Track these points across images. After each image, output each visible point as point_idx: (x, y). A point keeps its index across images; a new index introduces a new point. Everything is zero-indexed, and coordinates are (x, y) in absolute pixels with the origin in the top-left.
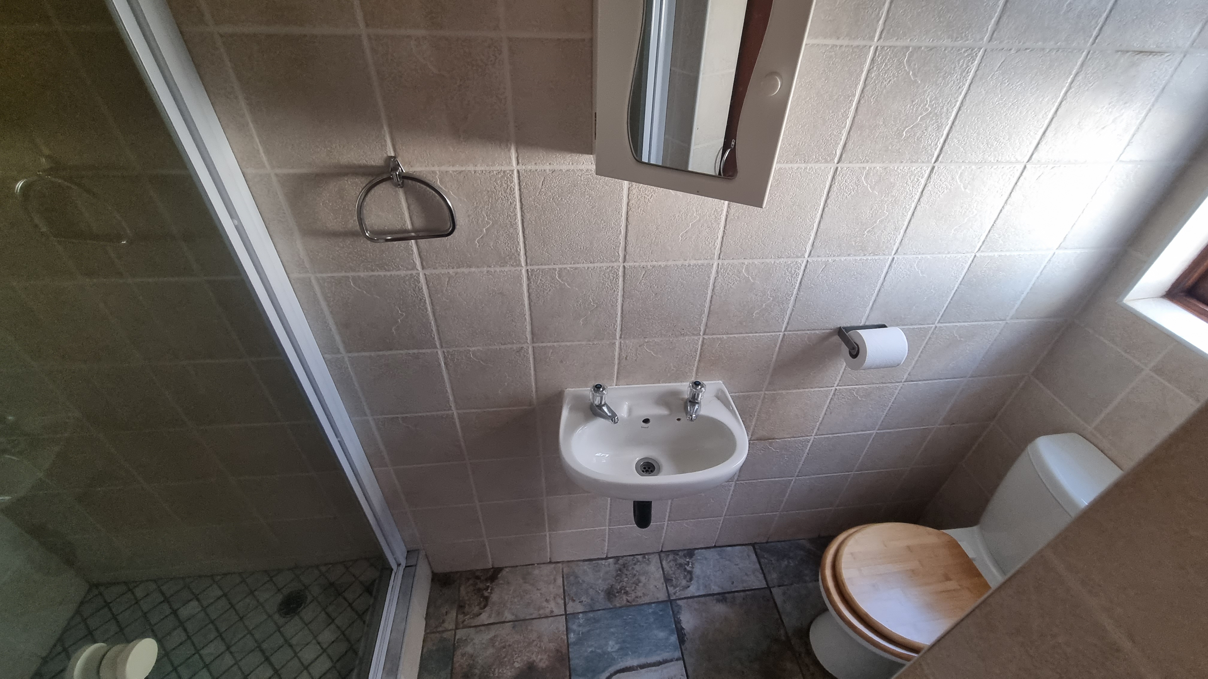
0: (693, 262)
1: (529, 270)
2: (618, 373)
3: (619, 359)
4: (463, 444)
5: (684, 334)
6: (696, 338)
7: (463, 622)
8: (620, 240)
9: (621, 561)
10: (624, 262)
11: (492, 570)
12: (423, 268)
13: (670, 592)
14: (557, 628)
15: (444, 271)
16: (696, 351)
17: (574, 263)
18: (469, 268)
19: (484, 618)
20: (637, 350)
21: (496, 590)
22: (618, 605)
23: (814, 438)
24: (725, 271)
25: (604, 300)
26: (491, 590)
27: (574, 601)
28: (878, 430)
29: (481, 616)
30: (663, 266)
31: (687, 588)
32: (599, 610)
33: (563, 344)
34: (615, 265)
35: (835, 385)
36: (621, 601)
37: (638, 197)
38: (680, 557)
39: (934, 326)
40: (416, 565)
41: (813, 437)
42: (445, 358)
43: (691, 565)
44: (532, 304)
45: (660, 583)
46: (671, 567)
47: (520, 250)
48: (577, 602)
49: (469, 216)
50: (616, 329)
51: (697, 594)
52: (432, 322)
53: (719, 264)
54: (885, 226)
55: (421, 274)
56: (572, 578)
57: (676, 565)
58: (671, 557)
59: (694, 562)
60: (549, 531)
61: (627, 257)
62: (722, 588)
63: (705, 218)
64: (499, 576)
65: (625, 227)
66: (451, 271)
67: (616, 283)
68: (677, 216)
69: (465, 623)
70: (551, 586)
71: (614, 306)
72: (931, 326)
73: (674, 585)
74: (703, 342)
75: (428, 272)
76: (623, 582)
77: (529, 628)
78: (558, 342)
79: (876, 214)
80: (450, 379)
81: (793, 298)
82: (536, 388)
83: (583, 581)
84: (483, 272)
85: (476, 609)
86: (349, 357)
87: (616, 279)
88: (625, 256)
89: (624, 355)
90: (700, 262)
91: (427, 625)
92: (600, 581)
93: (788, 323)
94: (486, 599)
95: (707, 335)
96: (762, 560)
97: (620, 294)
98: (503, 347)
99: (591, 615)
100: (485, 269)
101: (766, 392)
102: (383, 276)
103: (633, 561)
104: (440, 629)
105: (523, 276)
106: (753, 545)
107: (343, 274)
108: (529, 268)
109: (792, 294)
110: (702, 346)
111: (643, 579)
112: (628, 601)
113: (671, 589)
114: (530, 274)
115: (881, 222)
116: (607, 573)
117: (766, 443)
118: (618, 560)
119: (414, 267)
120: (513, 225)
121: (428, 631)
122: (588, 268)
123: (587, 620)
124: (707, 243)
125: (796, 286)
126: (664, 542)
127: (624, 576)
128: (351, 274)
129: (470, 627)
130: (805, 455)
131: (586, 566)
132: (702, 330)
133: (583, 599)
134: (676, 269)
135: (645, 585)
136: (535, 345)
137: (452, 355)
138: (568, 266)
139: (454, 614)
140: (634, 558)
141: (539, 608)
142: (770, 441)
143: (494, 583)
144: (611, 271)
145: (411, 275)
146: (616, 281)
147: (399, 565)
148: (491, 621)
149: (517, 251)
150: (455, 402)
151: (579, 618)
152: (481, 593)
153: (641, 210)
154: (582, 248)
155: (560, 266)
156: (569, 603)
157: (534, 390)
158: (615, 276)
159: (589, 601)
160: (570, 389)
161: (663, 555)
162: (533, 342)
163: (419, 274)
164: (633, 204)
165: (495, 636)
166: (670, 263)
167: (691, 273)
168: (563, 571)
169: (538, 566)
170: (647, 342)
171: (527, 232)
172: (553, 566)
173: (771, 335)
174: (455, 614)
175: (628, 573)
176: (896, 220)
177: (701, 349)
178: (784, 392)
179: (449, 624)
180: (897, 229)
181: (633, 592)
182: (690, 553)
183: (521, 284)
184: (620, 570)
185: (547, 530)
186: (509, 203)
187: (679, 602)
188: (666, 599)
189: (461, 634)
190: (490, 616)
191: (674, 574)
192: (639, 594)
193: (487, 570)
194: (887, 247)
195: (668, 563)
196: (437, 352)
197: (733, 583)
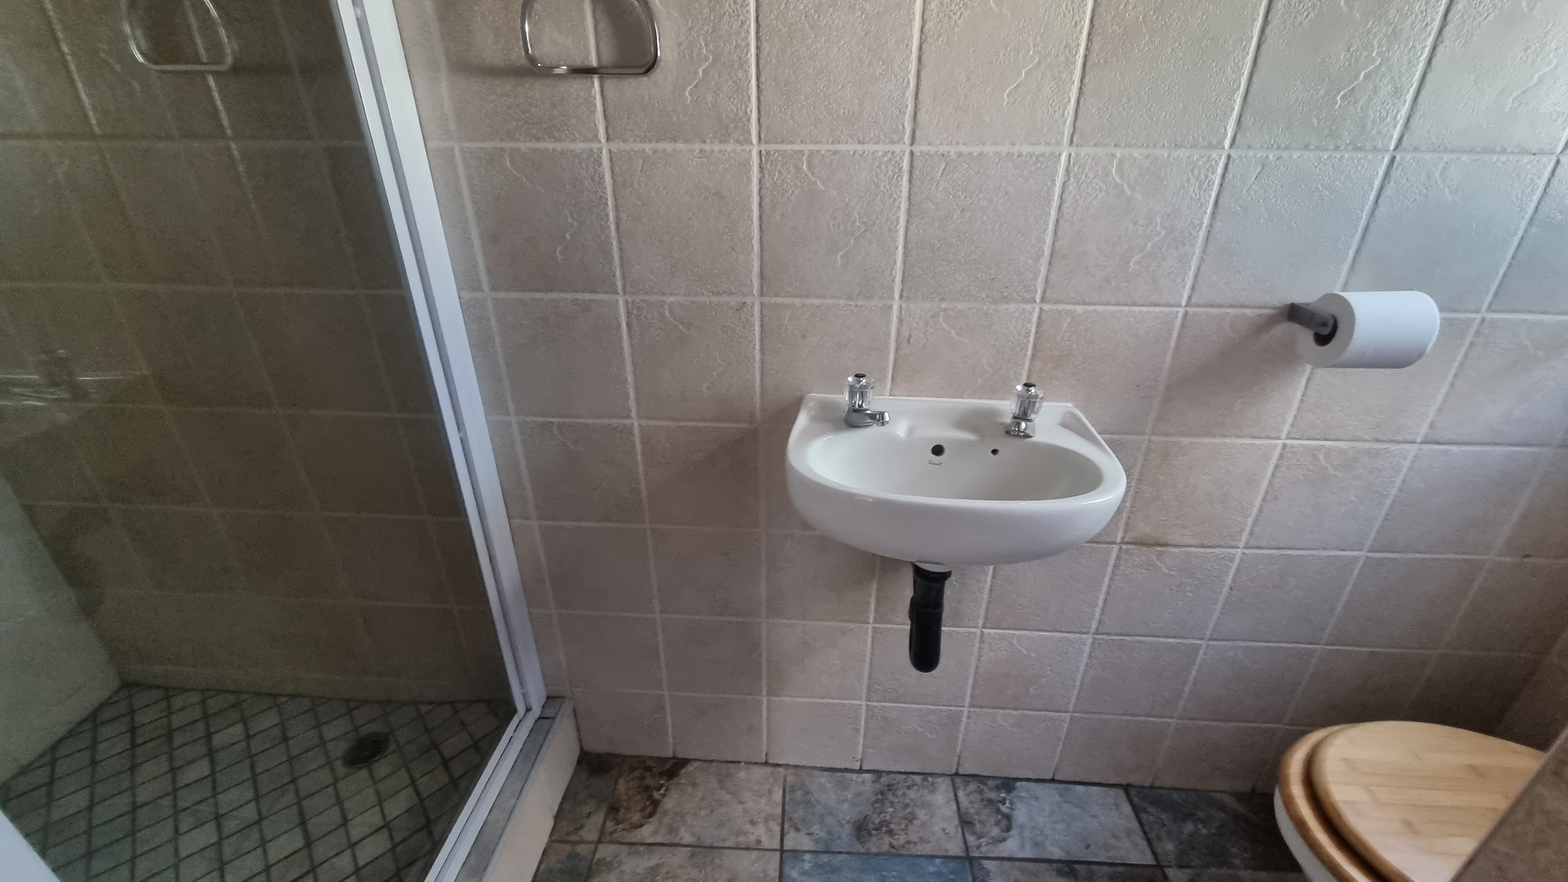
0: (1026, 149)
1: (763, 152)
2: (894, 369)
3: (897, 339)
4: (643, 486)
5: (1007, 297)
6: (1028, 307)
7: (612, 833)
8: (907, 99)
9: (884, 780)
10: (912, 143)
11: (672, 761)
12: (608, 139)
13: (969, 844)
14: (764, 871)
15: (638, 146)
16: (1027, 335)
17: (832, 142)
18: (673, 142)
19: (646, 833)
20: (926, 325)
21: (673, 792)
22: (874, 850)
23: (1244, 553)
24: (1080, 170)
25: (877, 218)
26: (666, 791)
27: (797, 830)
28: (1371, 551)
29: (644, 828)
30: (975, 154)
31: (1001, 842)
32: (840, 853)
33: (808, 301)
34: (898, 148)
35: (1284, 436)
36: (879, 844)
37: (938, 16)
38: (990, 789)
39: (1478, 317)
40: (554, 718)
41: (1239, 550)
42: (629, 314)
43: (1010, 804)
44: (764, 217)
45: (952, 825)
46: (972, 802)
47: (751, 111)
48: (804, 831)
49: (680, 45)
50: (895, 277)
51: (1020, 856)
52: (614, 243)
53: (1070, 154)
54: (1375, 87)
55: (604, 149)
56: (799, 793)
57: (982, 800)
58: (972, 786)
59: (1015, 800)
60: (769, 694)
61: (918, 134)
62: (1068, 852)
63: (1049, 60)
64: (683, 771)
65: (916, 74)
66: (648, 147)
67: (898, 186)
68: (1001, 55)
69: (615, 835)
70: (763, 801)
71: (893, 231)
72: (1473, 316)
73: (978, 832)
74: (1040, 317)
75: (616, 146)
76: (886, 813)
77: (717, 861)
78: (801, 296)
79: (1357, 61)
80: (632, 355)
81: (1202, 235)
82: (762, 387)
83: (818, 802)
84: (693, 152)
85: (636, 817)
86: (493, 299)
87: (897, 177)
88: (914, 133)
89: (906, 334)
90: (1038, 150)
91: (554, 829)
92: (846, 806)
93: (1193, 288)
94: (656, 804)
95: (1048, 302)
96: (1144, 817)
97: (904, 206)
98: (715, 299)
99: (824, 859)
100: (697, 146)
101: (1154, 438)
102: (551, 150)
103: (906, 782)
104: (574, 838)
105: (753, 163)
106: (1127, 788)
107: (498, 144)
108: (764, 147)
109: (1201, 225)
110: (1039, 325)
111: (921, 814)
112: (892, 847)
113: (971, 839)
114: (763, 159)
115: (1367, 77)
116: (858, 794)
117: (1151, 553)
118: (880, 777)
119: (596, 138)
120: (743, 64)
121: (554, 838)
122: (855, 153)
123: (818, 866)
124: (1052, 111)
125: (1207, 208)
126: (961, 752)
127: (887, 804)
128: (507, 145)
129: (622, 843)
130: (1226, 590)
131: (824, 779)
132: (1039, 291)
133: (815, 829)
134: (997, 161)
135: (923, 825)
136: (766, 300)
137: (638, 308)
138: (823, 148)
139: (598, 819)
140: (908, 778)
141: (739, 833)
142: (1159, 549)
143: (671, 782)
144: (890, 160)
145: (591, 150)
146: (898, 181)
147: (528, 710)
148: (658, 839)
149: (746, 112)
150: (638, 403)
151: (803, 860)
152: (649, 793)
153: (942, 41)
154: (847, 112)
155: (812, 147)
156: (788, 833)
157: (758, 390)
158: (897, 170)
159: (823, 834)
160: (815, 395)
161: (958, 780)
162: (762, 294)
163: (601, 150)
164: (930, 30)
165: (658, 865)
166: (988, 149)
167: (1023, 171)
168: (785, 781)
169: (746, 766)
170: (945, 310)
171: (763, 79)
172: (769, 770)
173: (1162, 312)
174: (602, 820)
175: (896, 800)
176: (1397, 76)
177: (1037, 332)
178: (1185, 440)
179: (590, 833)
180: (1398, 93)
181: (903, 833)
182: (1008, 784)
183: (749, 178)
184: (882, 793)
185: (765, 692)
186: (740, 22)
187: (987, 864)
188: (961, 854)
189: (606, 851)
190: (656, 832)
191: (978, 814)
192: (914, 837)
193: (667, 759)
194: (1379, 133)
195: (968, 795)
196: (617, 300)
197: (1088, 847)
